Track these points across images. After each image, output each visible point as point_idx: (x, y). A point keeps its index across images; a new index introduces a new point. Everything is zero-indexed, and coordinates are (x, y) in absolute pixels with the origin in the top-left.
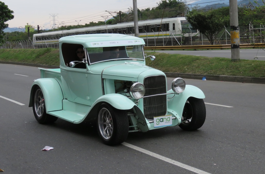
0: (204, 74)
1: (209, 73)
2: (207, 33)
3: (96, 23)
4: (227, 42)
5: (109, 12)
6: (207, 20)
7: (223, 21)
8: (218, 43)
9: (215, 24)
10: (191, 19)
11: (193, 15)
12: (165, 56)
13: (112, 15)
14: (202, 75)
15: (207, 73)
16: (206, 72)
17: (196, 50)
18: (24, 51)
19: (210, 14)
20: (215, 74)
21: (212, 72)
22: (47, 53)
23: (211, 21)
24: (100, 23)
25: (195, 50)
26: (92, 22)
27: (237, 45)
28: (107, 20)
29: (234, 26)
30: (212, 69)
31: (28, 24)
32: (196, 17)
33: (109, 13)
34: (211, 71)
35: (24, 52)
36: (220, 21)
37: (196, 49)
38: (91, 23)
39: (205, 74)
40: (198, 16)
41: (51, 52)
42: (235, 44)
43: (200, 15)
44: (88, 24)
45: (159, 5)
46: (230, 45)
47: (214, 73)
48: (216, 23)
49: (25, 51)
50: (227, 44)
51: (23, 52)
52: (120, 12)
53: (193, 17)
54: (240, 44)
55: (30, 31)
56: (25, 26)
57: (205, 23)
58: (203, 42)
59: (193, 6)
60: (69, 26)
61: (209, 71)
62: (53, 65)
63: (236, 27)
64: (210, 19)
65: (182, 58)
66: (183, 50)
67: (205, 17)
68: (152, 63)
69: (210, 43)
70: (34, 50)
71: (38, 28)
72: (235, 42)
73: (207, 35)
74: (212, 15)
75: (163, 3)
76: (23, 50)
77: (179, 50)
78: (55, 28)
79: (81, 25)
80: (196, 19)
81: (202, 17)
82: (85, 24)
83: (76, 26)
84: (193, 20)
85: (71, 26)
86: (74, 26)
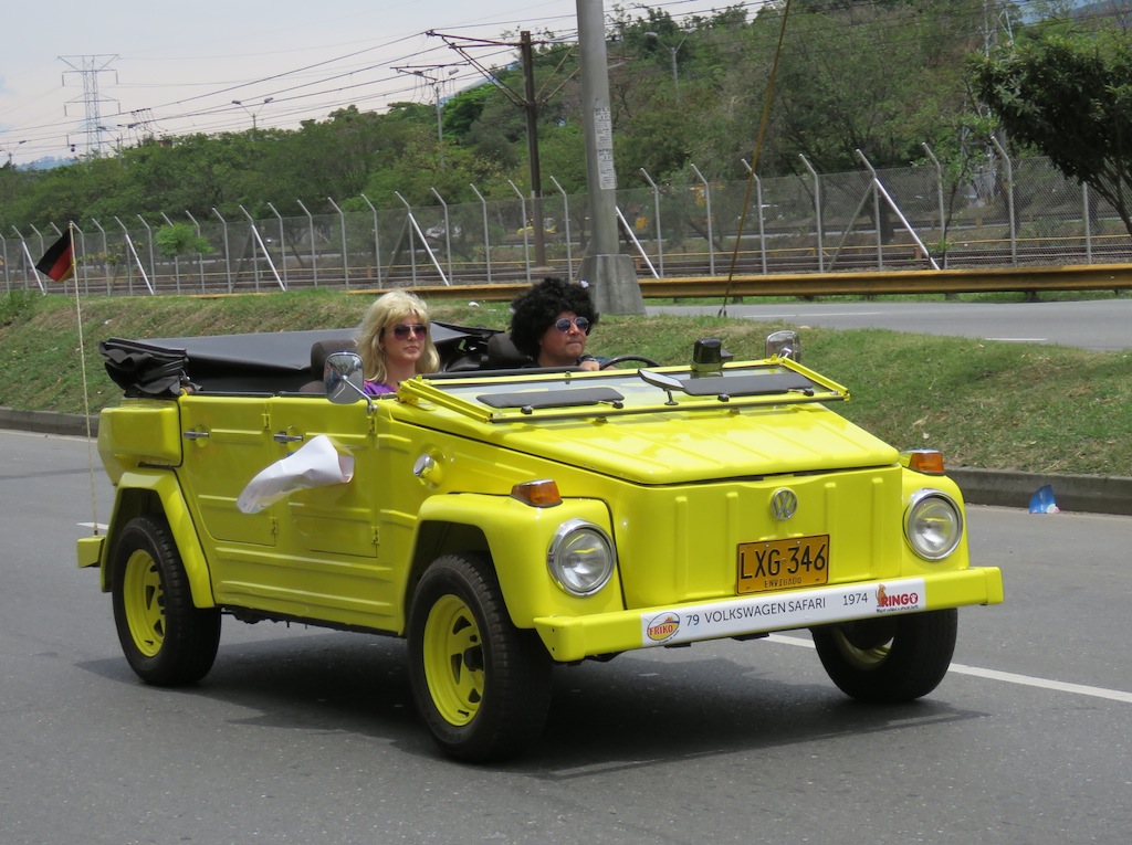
0: (1042, 473)
1: (1076, 465)
2: (1115, 181)
3: (372, 115)
5: (451, 40)
6: (1111, 88)
10: (999, 81)
11: (1013, 56)
13: (470, 61)
14: (1030, 477)
15: (1065, 463)
16: (1062, 455)
17: (1034, 300)
20: (1119, 471)
21: (1097, 452)
22: (8, 328)
24: (405, 115)
25: (1031, 296)
26: (345, 108)
30: (1100, 437)
32: (1031, 66)
33: (453, 46)
34: (1096, 447)
37: (1033, 290)
38: (339, 114)
39: (1051, 470)
40: (1049, 62)
41: (37, 319)
43: (1060, 57)
44: (322, 121)
47: (1114, 460)
52: (526, 35)
53: (1015, 70)
57: (1099, 115)
60: (190, 139)
61: (1081, 451)
62: (46, 405)
66: (950, 296)
67: (1099, 65)
73: (1112, 190)
77: (920, 301)
78: (96, 152)
79: (272, 131)
80: (1033, 79)
81: (1080, 68)
82: (303, 123)
83: (236, 136)
84: (1018, 92)
85: (201, 138)
86: (227, 134)
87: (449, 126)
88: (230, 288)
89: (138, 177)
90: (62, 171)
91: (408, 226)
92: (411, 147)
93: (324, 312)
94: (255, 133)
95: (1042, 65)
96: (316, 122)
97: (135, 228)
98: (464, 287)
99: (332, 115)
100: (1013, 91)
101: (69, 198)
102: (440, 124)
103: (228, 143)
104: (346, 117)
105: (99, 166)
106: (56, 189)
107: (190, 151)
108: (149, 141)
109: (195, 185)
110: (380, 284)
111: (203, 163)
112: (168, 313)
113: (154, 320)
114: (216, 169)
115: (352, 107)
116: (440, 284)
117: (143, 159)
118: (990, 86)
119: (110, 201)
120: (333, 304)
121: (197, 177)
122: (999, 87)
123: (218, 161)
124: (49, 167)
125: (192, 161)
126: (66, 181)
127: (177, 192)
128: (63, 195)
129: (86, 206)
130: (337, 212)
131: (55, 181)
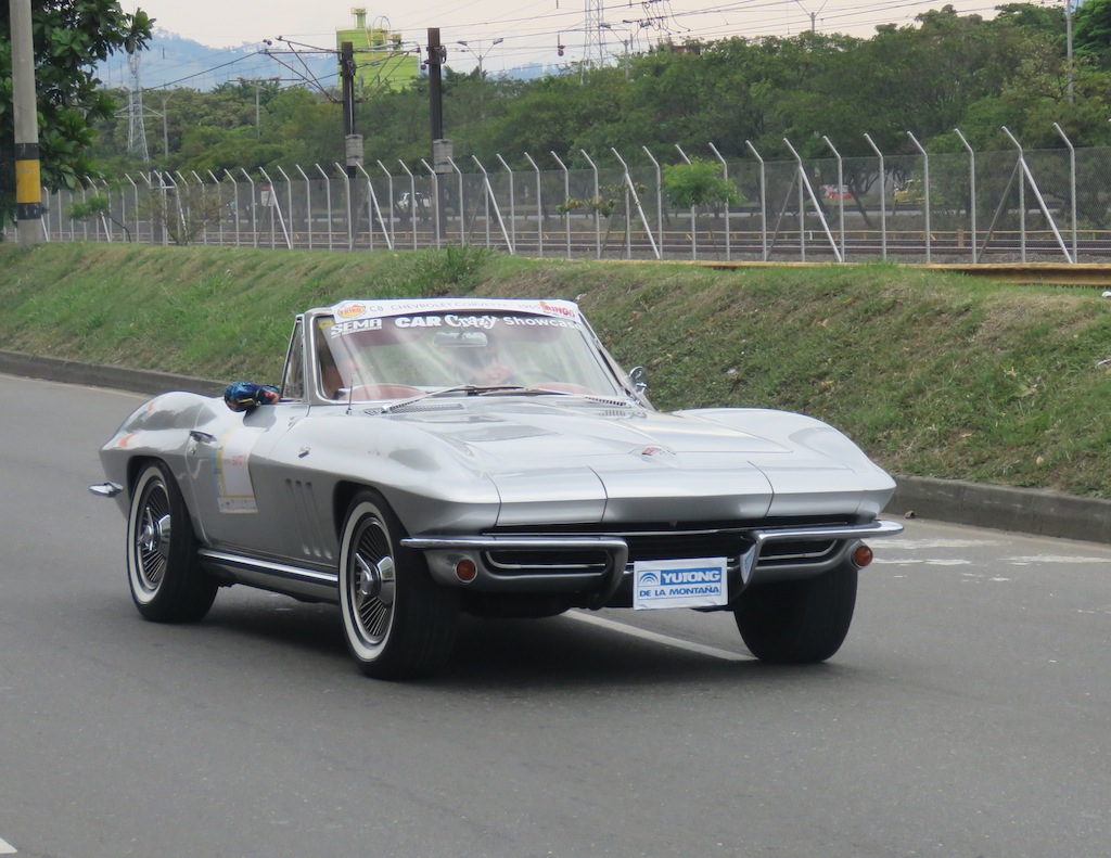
3: (976, 20)
18: (245, 271)
24: (1020, 21)
26: (939, 9)
31: (361, 14)
35: (243, 282)
38: (930, 18)
44: (905, 26)
49: (253, 268)
51: (236, 276)
55: (365, 77)
56: (338, 33)
60: (722, 45)
70: (336, 268)
71: (436, 50)
76: (243, 263)
79: (836, 38)
82: (879, 28)
83: (786, 43)
85: (737, 45)
86: (773, 38)
87: (1083, 37)
88: (765, 253)
89: (651, 93)
90: (550, 83)
91: (1018, 175)
92: (1028, 65)
93: (888, 297)
94: (810, 37)
96: (898, 28)
98: (1094, 265)
99: (920, 17)
101: (555, 120)
102: (1070, 35)
103: (774, 51)
104: (940, 22)
105: (600, 79)
106: (539, 106)
107: (722, 61)
108: (667, 48)
109: (727, 107)
110: (975, 256)
111: (738, 77)
112: (666, 288)
113: (646, 298)
114: (754, 89)
115: (949, 9)
116: (1059, 260)
117: (658, 70)
119: (609, 128)
120: (902, 286)
121: (728, 98)
123: (757, 78)
124: (526, 78)
125: (724, 74)
126: (551, 97)
127: (704, 116)
128: (545, 115)
129: (578, 133)
130: (920, 153)
131: (535, 97)
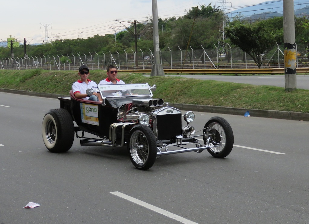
0: (247, 109)
1: (253, 107)
2: (253, 53)
3: (102, 36)
4: (279, 65)
6: (252, 35)
7: (275, 36)
8: (267, 66)
9: (264, 40)
10: (231, 33)
11: (233, 28)
12: (194, 83)
13: (124, 26)
14: (244, 109)
15: (251, 107)
16: (251, 105)
18: (4, 73)
19: (257, 27)
20: (262, 109)
21: (257, 105)
22: (35, 76)
23: (258, 36)
24: (108, 36)
25: (236, 75)
26: (97, 35)
27: (292, 69)
28: (117, 32)
29: (289, 43)
30: (258, 102)
31: (11, 36)
32: (237, 30)
33: (121, 23)
34: (257, 104)
35: (4, 74)
36: (271, 36)
37: (237, 74)
38: (95, 36)
39: (248, 108)
41: (41, 75)
42: (291, 68)
43: (243, 28)
44: (92, 37)
45: (188, 13)
46: (284, 68)
47: (261, 106)
48: (266, 39)
49: (6, 72)
50: (280, 67)
51: (3, 74)
52: (135, 21)
53: (234, 30)
54: (297, 68)
55: (14, 45)
56: (8, 39)
57: (250, 39)
58: (247, 64)
59: (234, 15)
60: (66, 40)
61: (254, 104)
62: (43, 92)
63: (292, 45)
64: (257, 33)
65: (217, 85)
66: (220, 74)
67: (250, 30)
68: (176, 92)
69: (256, 66)
70: (19, 72)
71: (25, 41)
72: (290, 66)
73: (252, 54)
74: (259, 28)
75: (193, 10)
76: (4, 72)
77: (214, 75)
78: (47, 42)
79: (82, 39)
80: (237, 32)
81: (246, 30)
82: (88, 37)
83: (75, 40)
84: (234, 35)
85: (68, 40)
86: (73, 39)
87: (117, 39)
88: (75, 70)
89: (56, 47)
90: (40, 46)
91: (111, 58)
92: (110, 42)
94: (79, 39)
95: (239, 30)
97: (56, 57)
98: (123, 70)
99: (94, 36)
100: (233, 35)
101: (41, 51)
102: (116, 38)
104: (97, 37)
105: (48, 45)
106: (39, 49)
107: (66, 42)
108: (57, 40)
109: (67, 49)
111: (68, 45)
114: (71, 46)
117: (57, 44)
118: (229, 33)
119: (50, 52)
121: (67, 48)
122: (231, 34)
123: (71, 45)
124: (37, 45)
125: (66, 44)
126: (41, 48)
127: (63, 50)
128: (40, 50)
129: (45, 53)
130: (97, 55)
131: (39, 48)
